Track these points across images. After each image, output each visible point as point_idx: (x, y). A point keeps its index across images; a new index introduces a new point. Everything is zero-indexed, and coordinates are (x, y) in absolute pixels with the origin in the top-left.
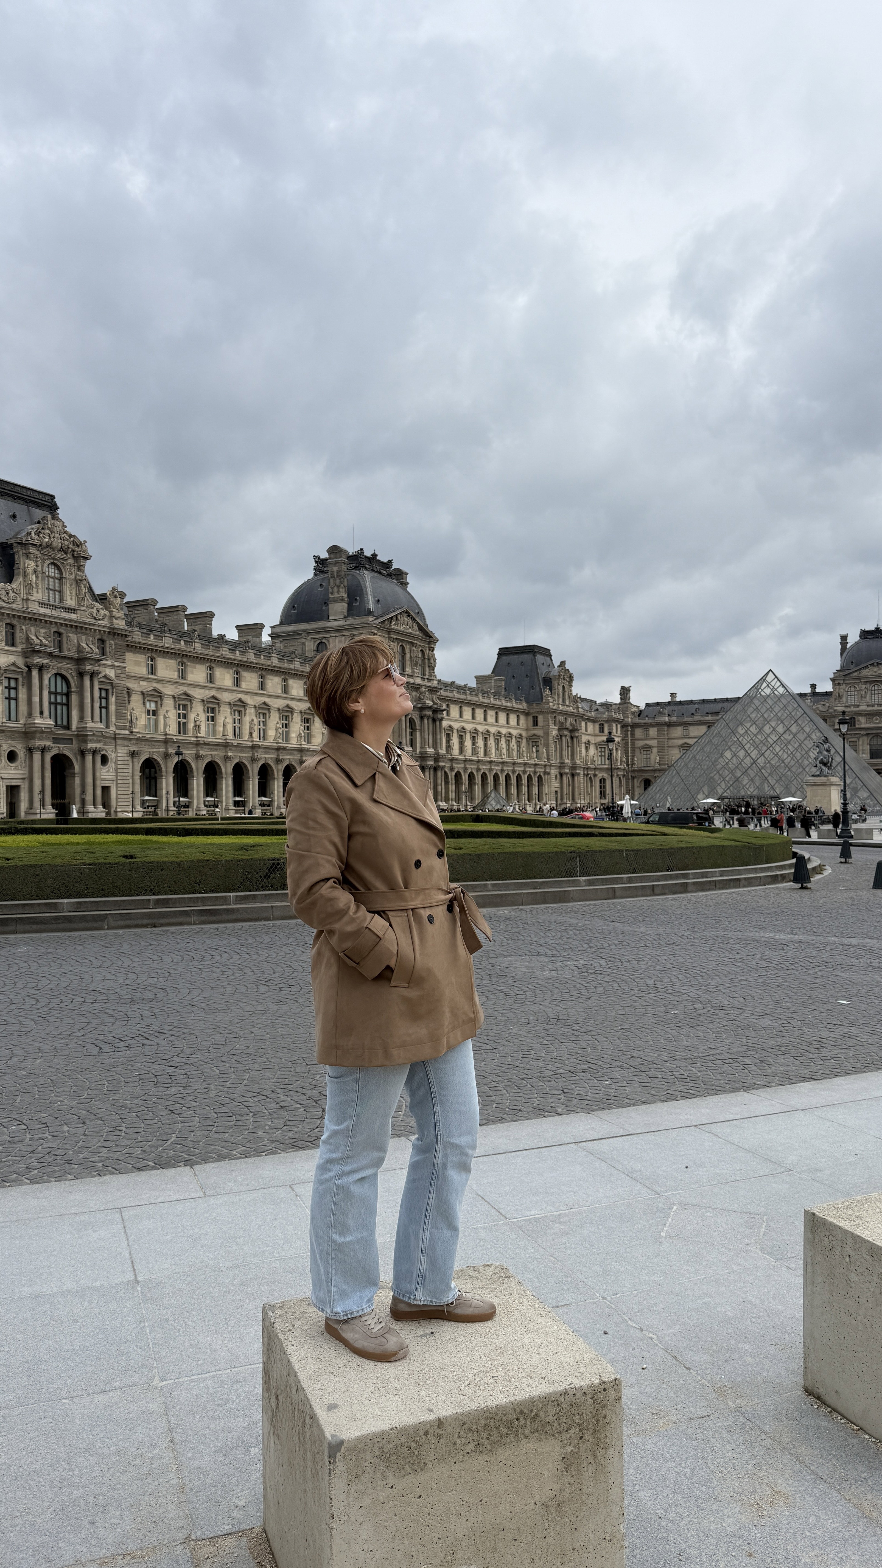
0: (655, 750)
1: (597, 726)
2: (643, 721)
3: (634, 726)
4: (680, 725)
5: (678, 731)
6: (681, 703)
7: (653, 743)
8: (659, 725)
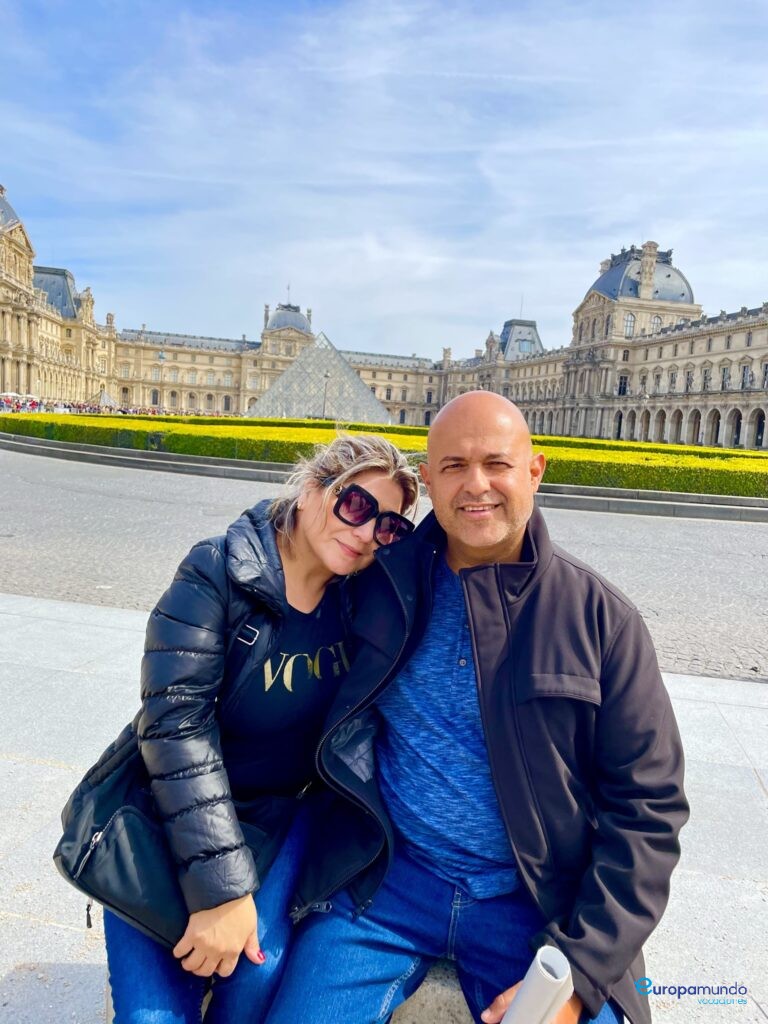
0: (132, 367)
1: (101, 343)
2: (124, 343)
3: (118, 346)
6: (150, 333)
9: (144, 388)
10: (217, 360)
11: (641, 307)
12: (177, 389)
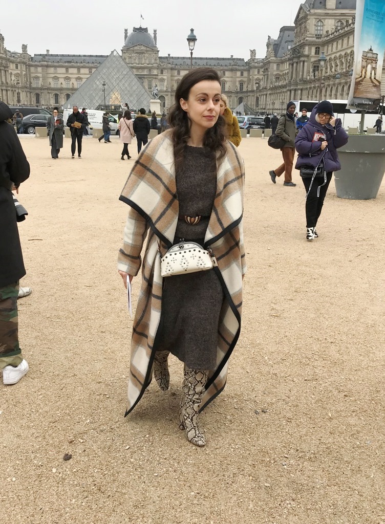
0: (41, 79)
1: (14, 65)
2: (34, 64)
3: (30, 66)
4: (53, 67)
5: (52, 70)
6: (52, 55)
7: (40, 75)
8: (42, 66)
9: (49, 93)
12: (69, 92)
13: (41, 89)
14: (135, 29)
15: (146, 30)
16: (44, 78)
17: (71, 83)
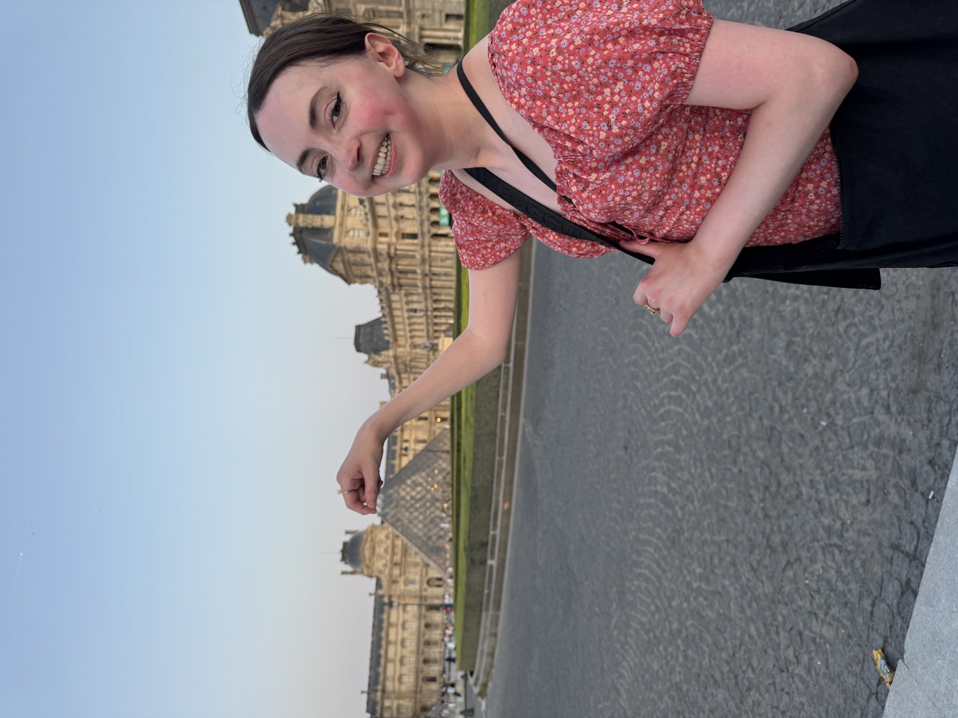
0: (401, 702)
4: (384, 684)
5: (389, 685)
6: (369, 685)
7: (395, 703)
8: (383, 698)
9: (421, 691)
10: (393, 619)
11: (341, 225)
12: (421, 658)
13: (416, 702)
14: (343, 559)
15: (345, 544)
16: (400, 696)
17: (408, 655)
